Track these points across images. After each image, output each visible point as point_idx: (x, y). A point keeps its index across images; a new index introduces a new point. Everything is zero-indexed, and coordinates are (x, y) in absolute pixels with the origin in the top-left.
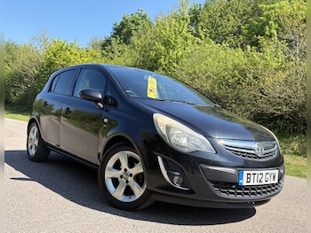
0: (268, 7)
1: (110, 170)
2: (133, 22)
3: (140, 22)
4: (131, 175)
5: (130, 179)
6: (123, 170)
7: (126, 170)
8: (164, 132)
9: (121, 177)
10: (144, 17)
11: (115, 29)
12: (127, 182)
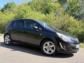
0: (50, 4)
1: (44, 46)
2: (11, 4)
3: (13, 4)
4: (50, 47)
5: (50, 48)
6: (48, 46)
7: (49, 46)
8: (61, 37)
9: (48, 48)
10: (14, 3)
11: (5, 6)
12: (49, 49)
